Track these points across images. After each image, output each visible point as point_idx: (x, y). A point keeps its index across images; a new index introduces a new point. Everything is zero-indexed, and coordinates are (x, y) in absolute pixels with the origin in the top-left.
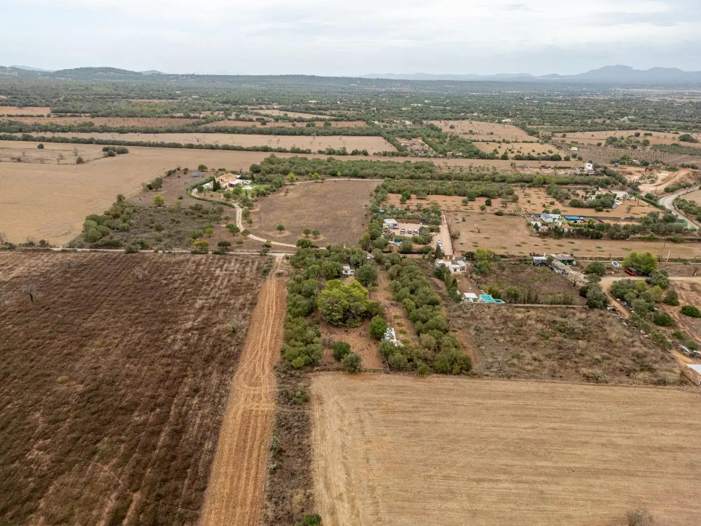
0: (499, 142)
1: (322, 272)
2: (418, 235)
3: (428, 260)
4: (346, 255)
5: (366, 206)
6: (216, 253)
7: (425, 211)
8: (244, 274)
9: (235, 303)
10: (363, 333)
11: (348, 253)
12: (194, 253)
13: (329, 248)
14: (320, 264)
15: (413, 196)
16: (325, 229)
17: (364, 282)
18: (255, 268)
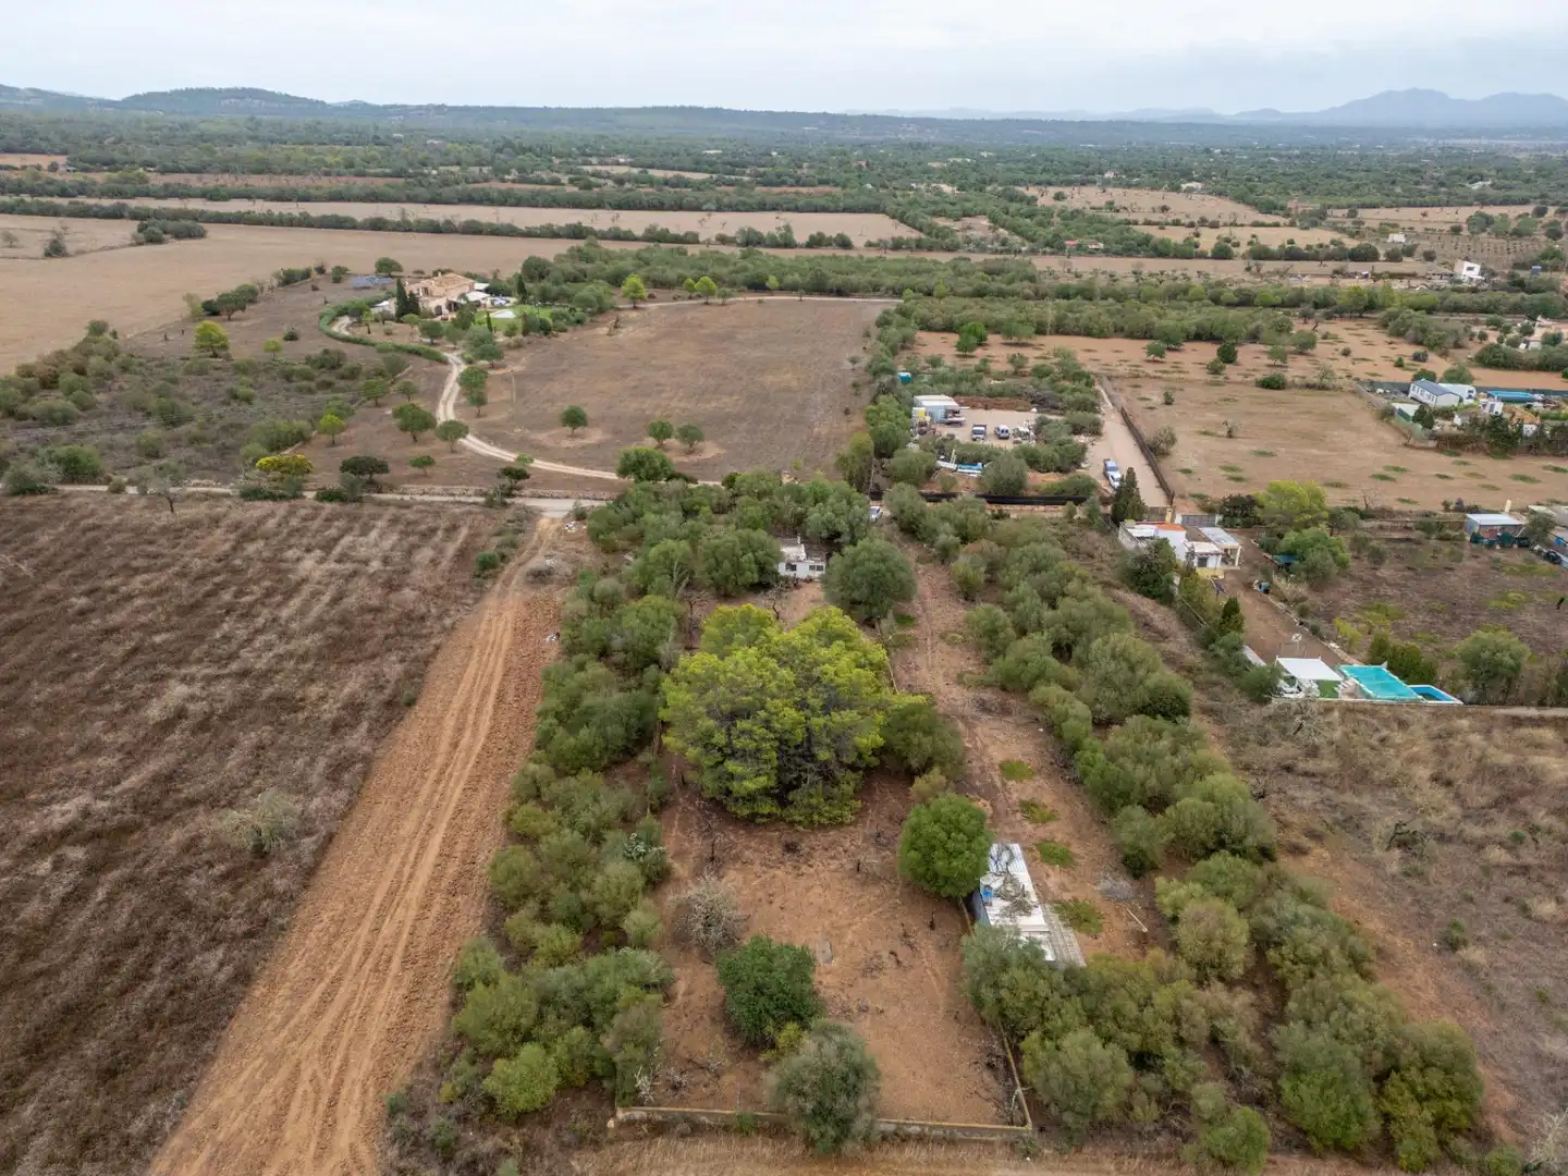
0: (1192, 225)
1: (700, 568)
2: (1033, 443)
3: (1088, 523)
4: (789, 507)
5: (853, 361)
6: (327, 496)
7: (1040, 373)
8: (406, 572)
9: (323, 698)
10: (872, 860)
11: (799, 498)
12: (252, 495)
13: (730, 482)
14: (693, 537)
15: (992, 338)
16: (722, 422)
17: (862, 609)
18: (451, 549)
